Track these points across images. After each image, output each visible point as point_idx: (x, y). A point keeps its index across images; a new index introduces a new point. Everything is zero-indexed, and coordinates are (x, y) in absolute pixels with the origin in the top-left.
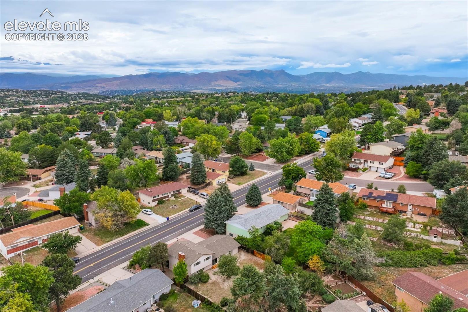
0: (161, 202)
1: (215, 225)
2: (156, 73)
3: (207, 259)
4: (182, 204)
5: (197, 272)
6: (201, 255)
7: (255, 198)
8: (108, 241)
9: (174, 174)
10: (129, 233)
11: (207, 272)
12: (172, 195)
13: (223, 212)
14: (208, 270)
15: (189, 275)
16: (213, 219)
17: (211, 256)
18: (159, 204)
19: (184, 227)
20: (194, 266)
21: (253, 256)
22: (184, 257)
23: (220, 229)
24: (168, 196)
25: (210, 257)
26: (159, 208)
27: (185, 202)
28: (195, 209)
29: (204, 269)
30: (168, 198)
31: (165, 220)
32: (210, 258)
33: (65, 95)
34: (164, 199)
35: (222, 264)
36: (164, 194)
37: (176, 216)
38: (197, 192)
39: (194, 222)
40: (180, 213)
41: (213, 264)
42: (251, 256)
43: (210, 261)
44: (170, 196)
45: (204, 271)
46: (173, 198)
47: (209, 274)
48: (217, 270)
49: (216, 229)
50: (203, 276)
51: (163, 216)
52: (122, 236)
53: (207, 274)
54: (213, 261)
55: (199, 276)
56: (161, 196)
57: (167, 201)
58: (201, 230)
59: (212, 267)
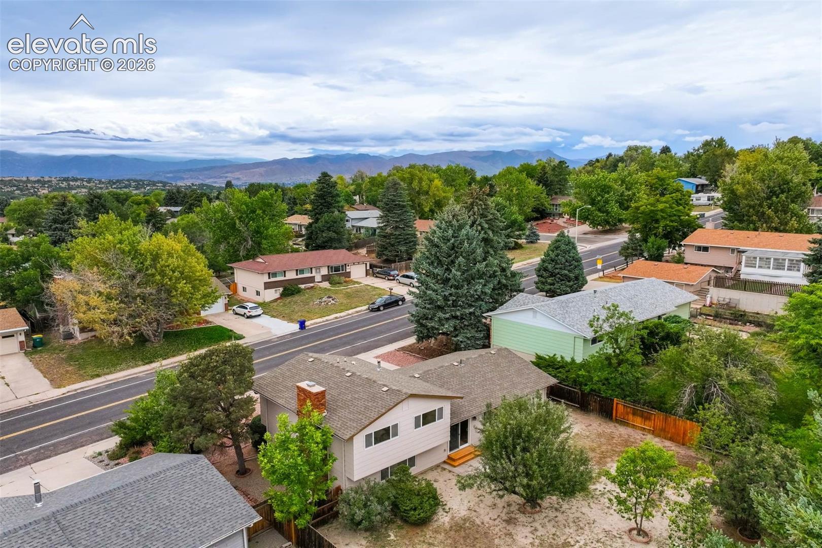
0: (290, 290)
1: (452, 323)
2: (327, 155)
3: (428, 418)
4: (348, 296)
5: (384, 473)
6: (399, 398)
7: (566, 272)
8: (98, 376)
9: (334, 235)
10: (174, 356)
11: (430, 477)
12: (325, 278)
13: (481, 277)
14: (432, 469)
15: (345, 486)
16: (446, 299)
17: (447, 407)
18: (284, 295)
19: (348, 343)
20: (368, 444)
21: (612, 425)
22: (319, 400)
23: (469, 335)
24: (312, 280)
25: (441, 409)
26: (284, 305)
27: (358, 292)
28: (387, 305)
29: (412, 460)
30: (312, 285)
31: (295, 327)
32: (441, 417)
33: (169, 186)
34: (302, 286)
35: (506, 438)
36: (302, 271)
37: (327, 320)
38: (392, 273)
39: (381, 333)
40: (342, 314)
41: (453, 445)
42: (604, 425)
43: (440, 431)
44: (318, 278)
45: (413, 471)
46: (326, 285)
47: (435, 485)
48: (477, 465)
49: (456, 336)
50: (411, 491)
51: (291, 320)
52: (147, 363)
53: (429, 484)
54: (454, 429)
55: (392, 493)
56: (291, 275)
57: (308, 291)
58: (403, 349)
59: (449, 458)
